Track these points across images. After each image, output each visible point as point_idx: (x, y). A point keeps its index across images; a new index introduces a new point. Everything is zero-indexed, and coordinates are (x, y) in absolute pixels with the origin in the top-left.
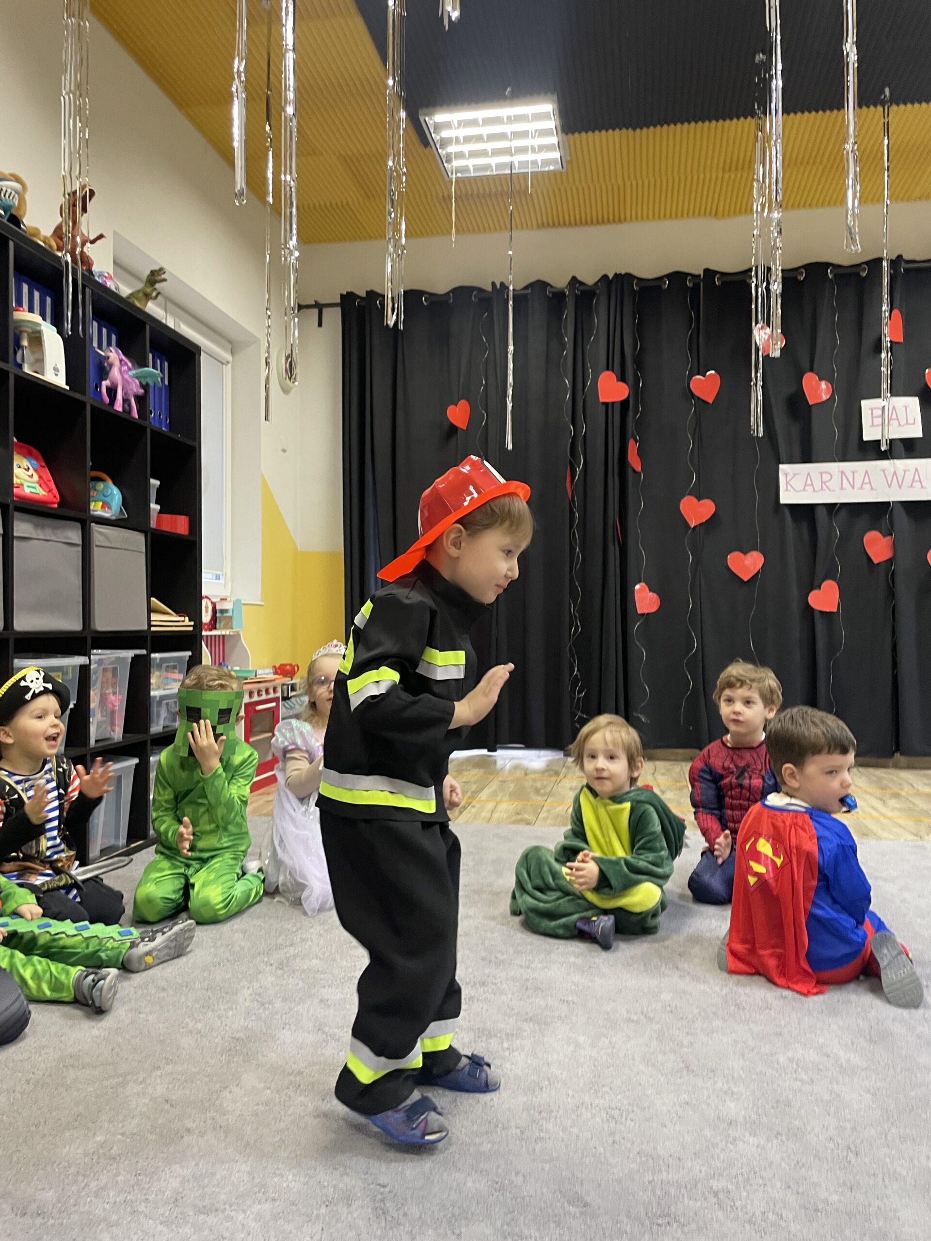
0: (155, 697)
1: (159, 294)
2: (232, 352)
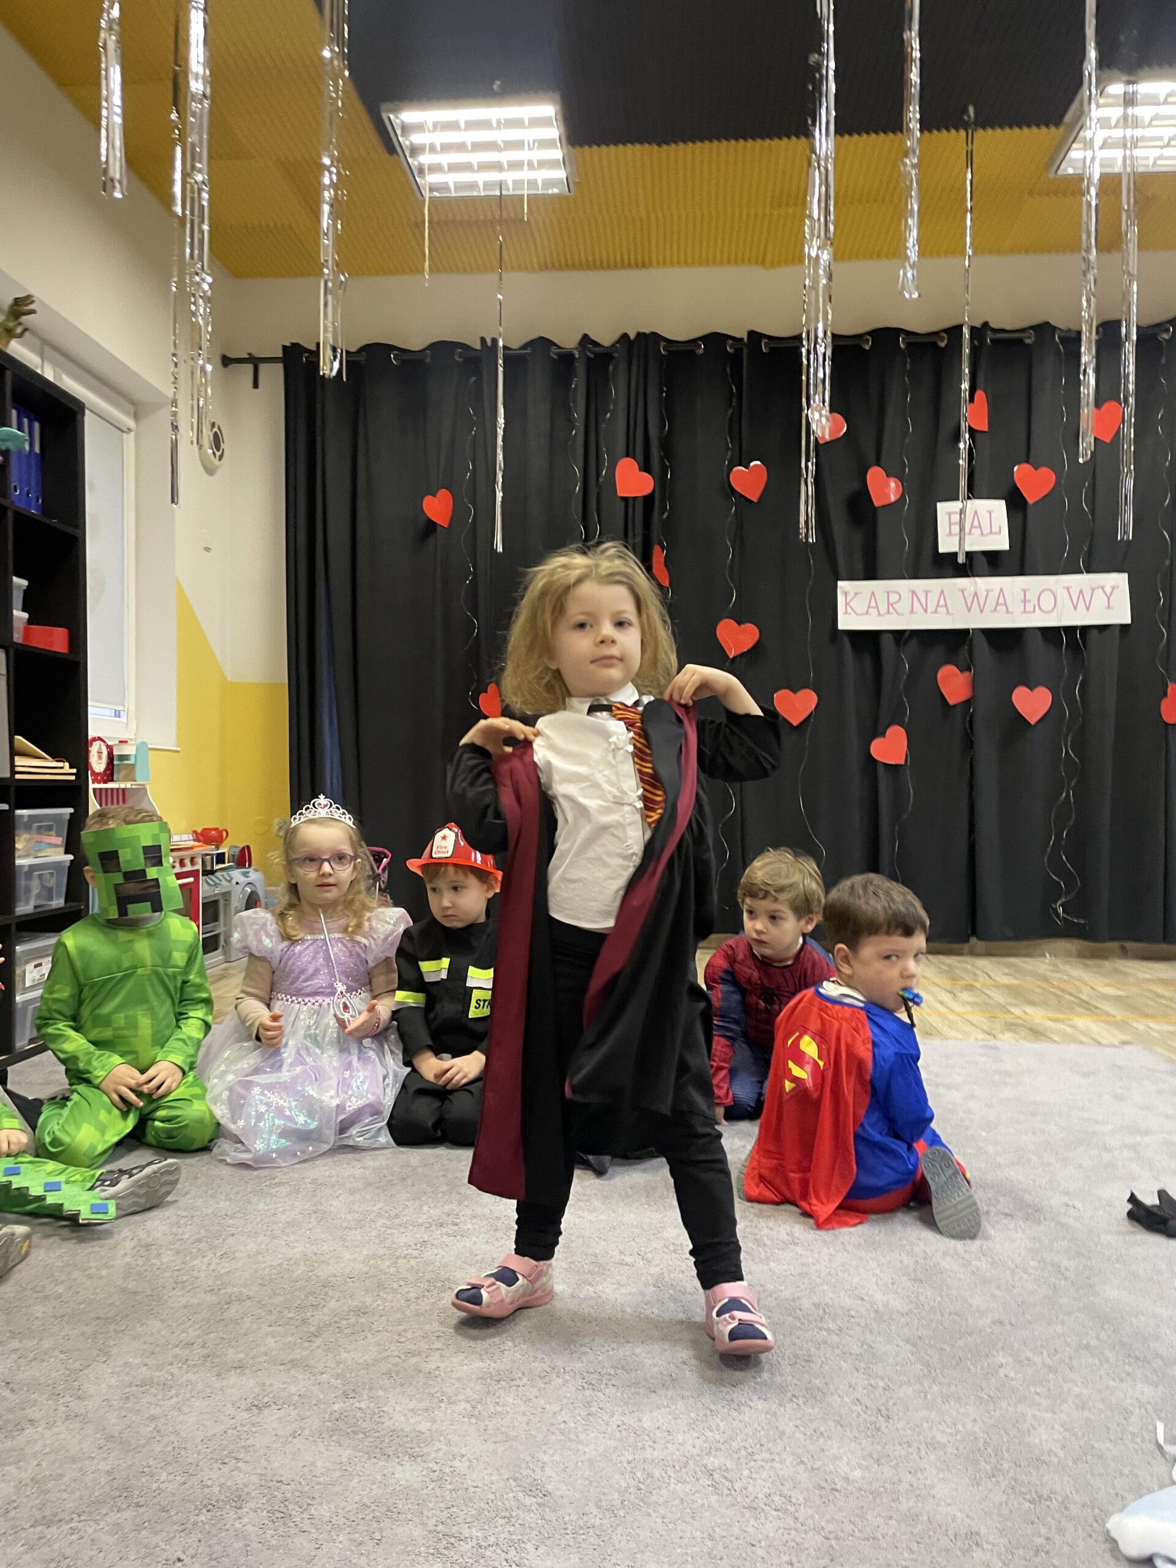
0: (21, 866)
1: (25, 328)
2: (136, 417)
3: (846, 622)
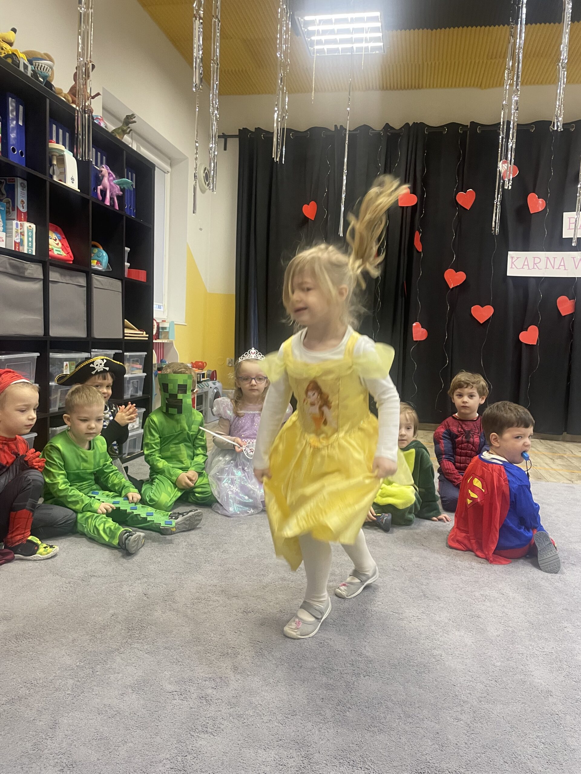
1: (131, 130)
2: (171, 165)
3: (511, 272)
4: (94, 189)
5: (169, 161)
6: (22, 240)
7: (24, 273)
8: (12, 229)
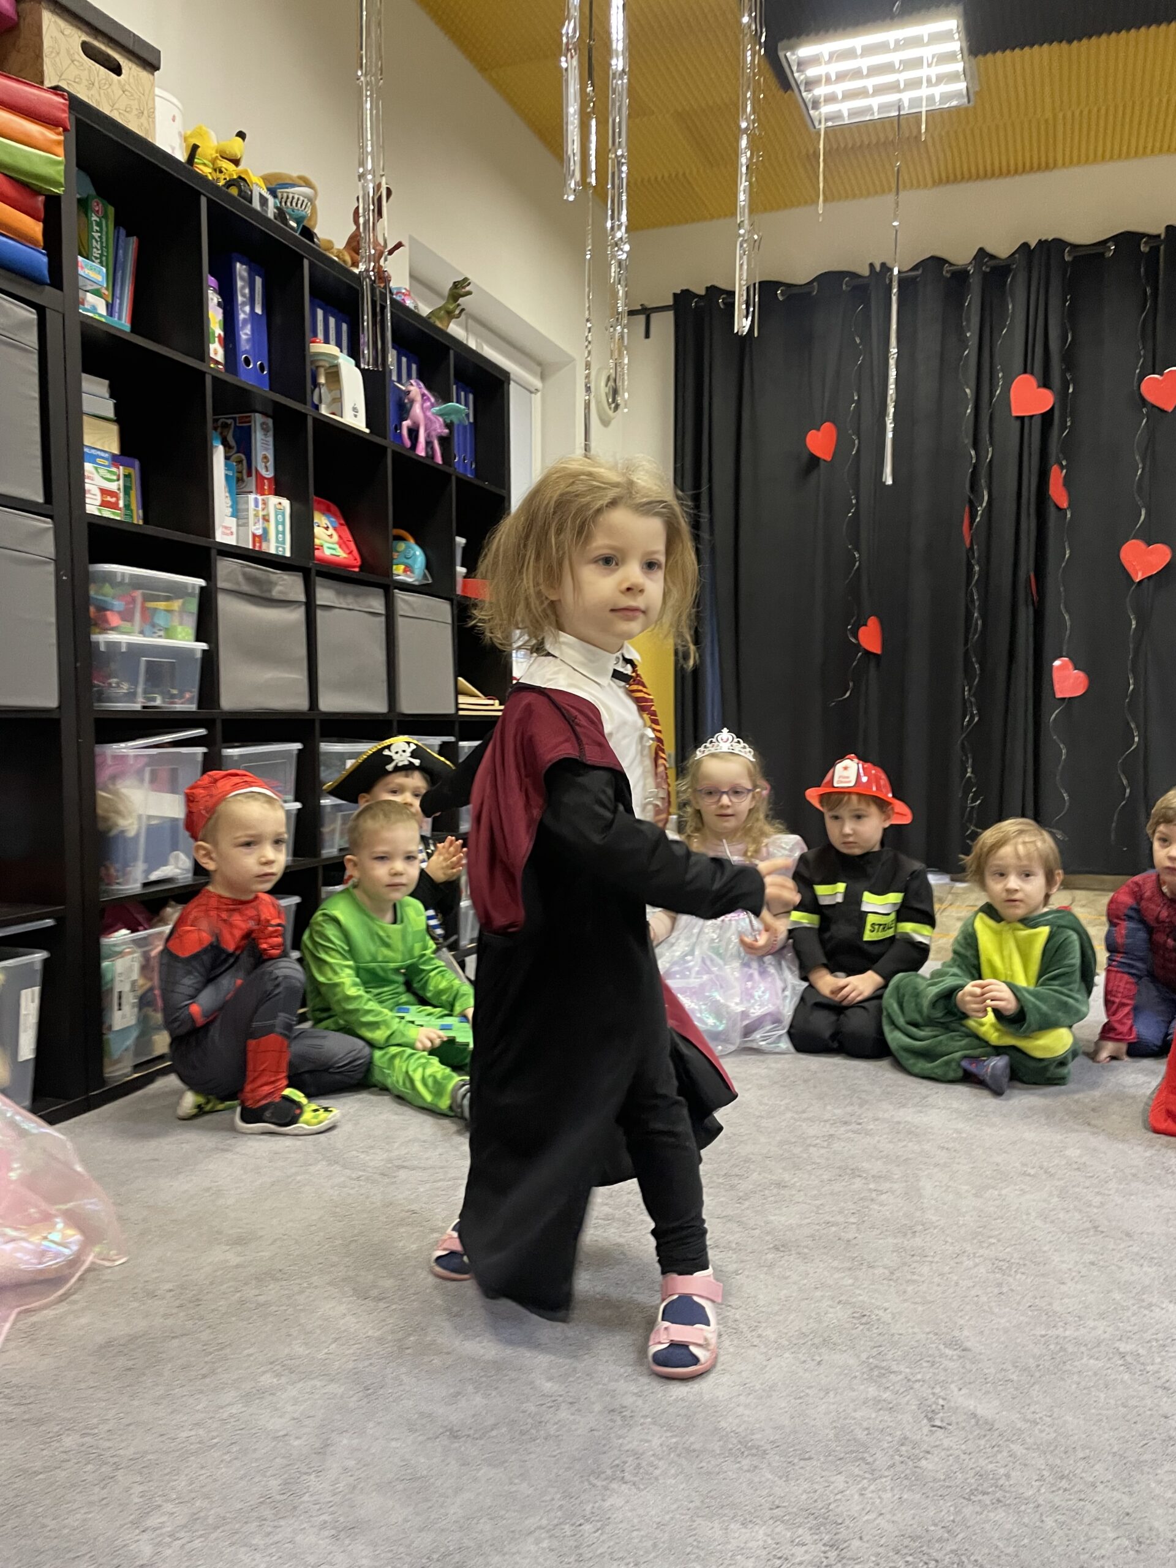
1: (463, 310)
2: (543, 377)
4: (396, 429)
5: (538, 369)
6: (266, 531)
7: (270, 591)
8: (247, 510)
